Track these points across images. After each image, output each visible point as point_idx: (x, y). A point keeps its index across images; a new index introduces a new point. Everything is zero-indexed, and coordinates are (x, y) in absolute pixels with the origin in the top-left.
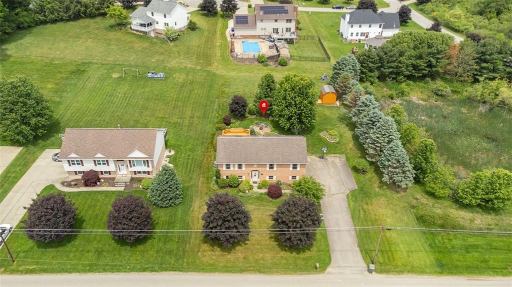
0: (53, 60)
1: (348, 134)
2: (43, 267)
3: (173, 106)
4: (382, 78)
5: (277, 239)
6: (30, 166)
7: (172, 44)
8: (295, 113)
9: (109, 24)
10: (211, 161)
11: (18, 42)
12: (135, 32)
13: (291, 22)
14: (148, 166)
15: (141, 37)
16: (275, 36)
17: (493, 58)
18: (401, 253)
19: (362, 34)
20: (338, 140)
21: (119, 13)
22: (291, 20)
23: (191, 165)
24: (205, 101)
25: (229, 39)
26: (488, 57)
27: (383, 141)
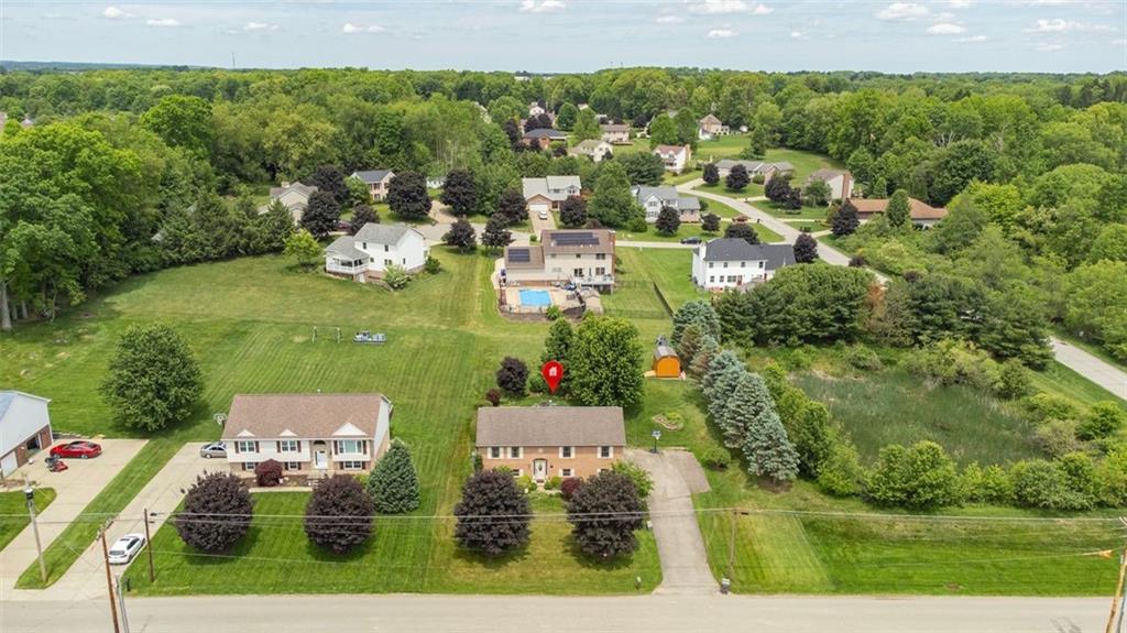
0: (192, 318)
1: (699, 418)
2: (199, 588)
3: (400, 381)
4: (760, 340)
5: (574, 553)
6: (164, 465)
7: (396, 294)
8: (607, 378)
9: (286, 265)
10: (466, 454)
11: (133, 292)
12: (331, 276)
13: (604, 258)
14: (365, 452)
15: (341, 282)
16: (577, 280)
17: (940, 306)
18: (777, 569)
19: (730, 279)
20: (681, 426)
21: (306, 245)
22: (604, 255)
23: (433, 460)
24: (455, 375)
25: (497, 287)
26: (930, 304)
27: (747, 410)
